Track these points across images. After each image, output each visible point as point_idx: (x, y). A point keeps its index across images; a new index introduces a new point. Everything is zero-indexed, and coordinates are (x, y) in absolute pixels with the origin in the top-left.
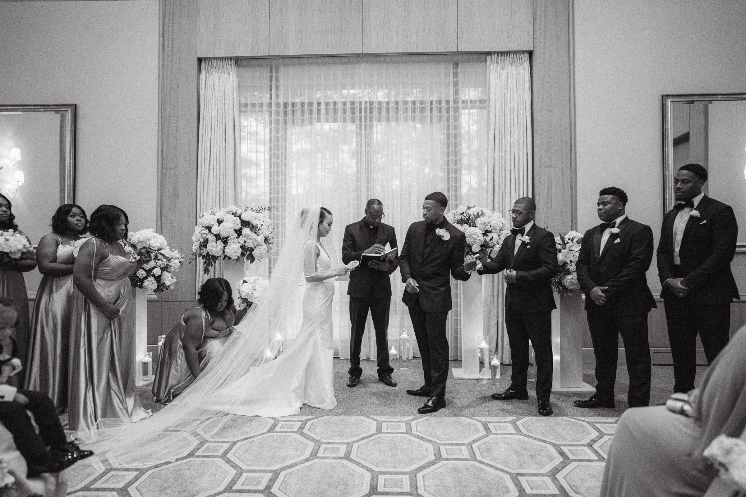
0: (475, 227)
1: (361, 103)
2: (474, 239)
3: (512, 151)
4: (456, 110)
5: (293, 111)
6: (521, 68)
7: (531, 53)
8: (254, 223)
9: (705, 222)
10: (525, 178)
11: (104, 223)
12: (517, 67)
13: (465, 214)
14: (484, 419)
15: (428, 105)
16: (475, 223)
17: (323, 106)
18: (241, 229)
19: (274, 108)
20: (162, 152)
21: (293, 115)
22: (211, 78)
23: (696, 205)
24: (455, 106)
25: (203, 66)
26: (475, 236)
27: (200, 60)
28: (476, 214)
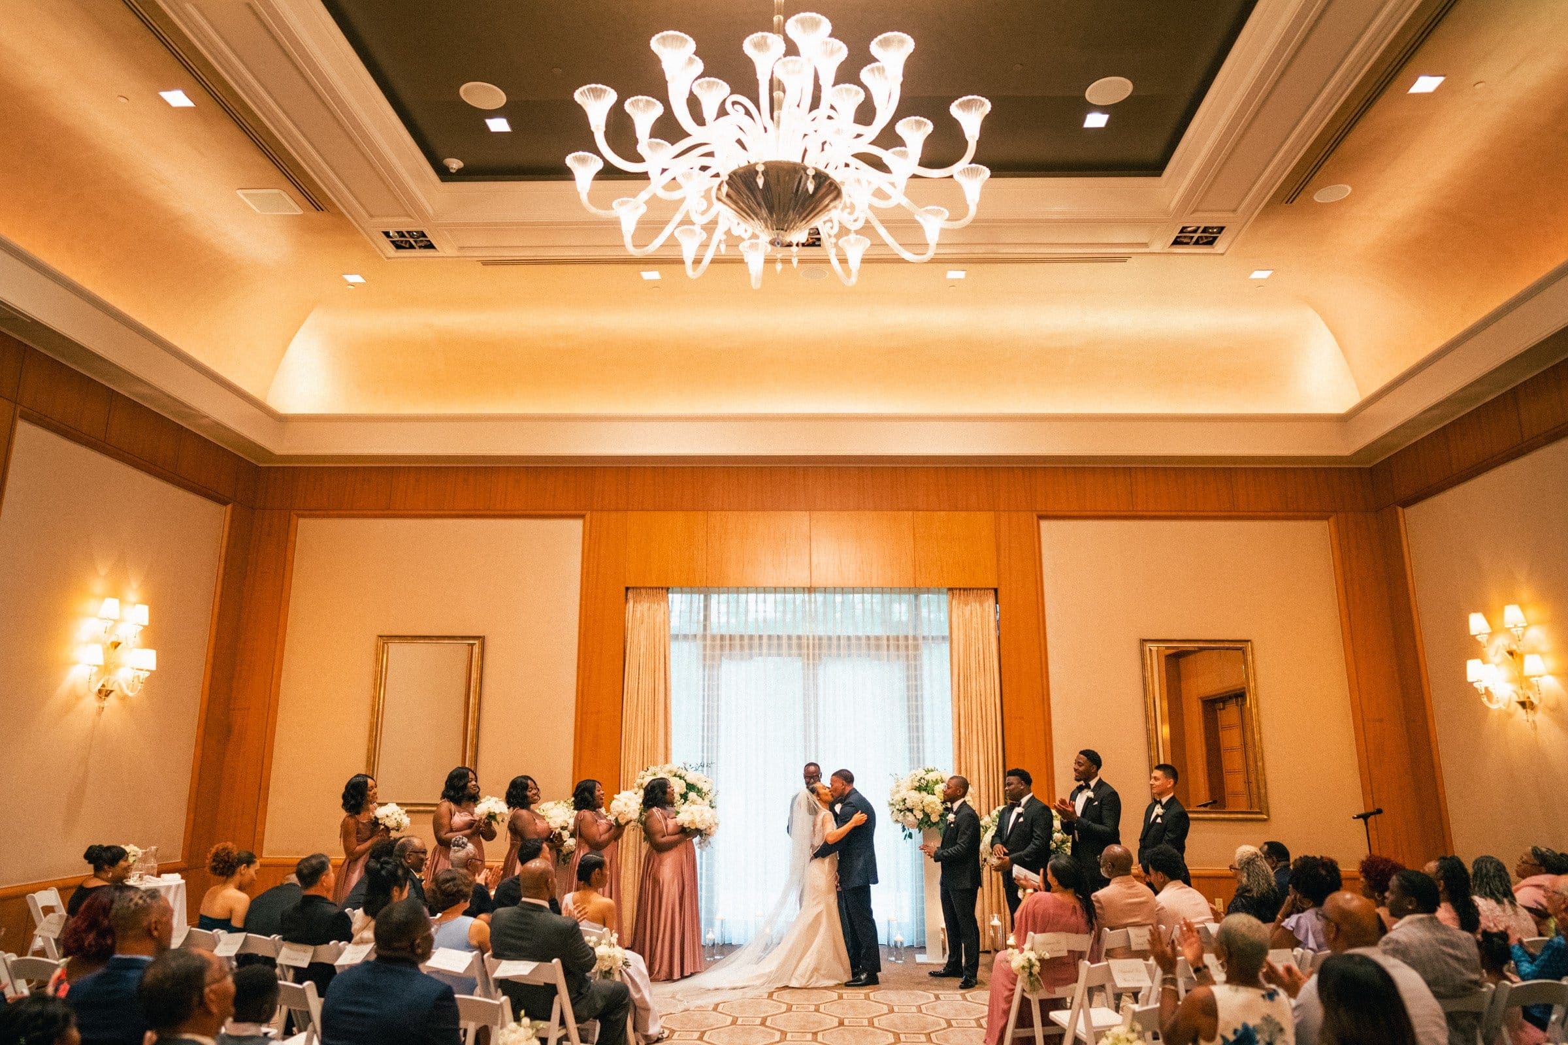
0: (934, 794)
1: (808, 639)
2: (933, 808)
3: (978, 700)
4: (916, 647)
5: (730, 645)
6: (986, 605)
7: (996, 590)
8: (700, 786)
9: (1096, 803)
10: (994, 732)
11: (586, 794)
12: (981, 604)
13: (922, 781)
14: (937, 992)
15: (885, 642)
16: (933, 790)
17: (765, 641)
18: (686, 793)
19: (708, 642)
20: (582, 693)
21: (730, 650)
22: (639, 607)
23: (1092, 787)
24: (915, 642)
25: (630, 595)
26: (933, 806)
27: (627, 589)
28: (934, 780)
